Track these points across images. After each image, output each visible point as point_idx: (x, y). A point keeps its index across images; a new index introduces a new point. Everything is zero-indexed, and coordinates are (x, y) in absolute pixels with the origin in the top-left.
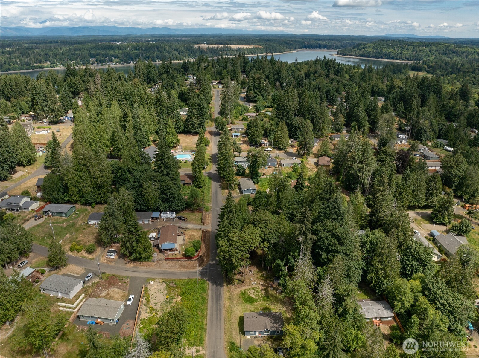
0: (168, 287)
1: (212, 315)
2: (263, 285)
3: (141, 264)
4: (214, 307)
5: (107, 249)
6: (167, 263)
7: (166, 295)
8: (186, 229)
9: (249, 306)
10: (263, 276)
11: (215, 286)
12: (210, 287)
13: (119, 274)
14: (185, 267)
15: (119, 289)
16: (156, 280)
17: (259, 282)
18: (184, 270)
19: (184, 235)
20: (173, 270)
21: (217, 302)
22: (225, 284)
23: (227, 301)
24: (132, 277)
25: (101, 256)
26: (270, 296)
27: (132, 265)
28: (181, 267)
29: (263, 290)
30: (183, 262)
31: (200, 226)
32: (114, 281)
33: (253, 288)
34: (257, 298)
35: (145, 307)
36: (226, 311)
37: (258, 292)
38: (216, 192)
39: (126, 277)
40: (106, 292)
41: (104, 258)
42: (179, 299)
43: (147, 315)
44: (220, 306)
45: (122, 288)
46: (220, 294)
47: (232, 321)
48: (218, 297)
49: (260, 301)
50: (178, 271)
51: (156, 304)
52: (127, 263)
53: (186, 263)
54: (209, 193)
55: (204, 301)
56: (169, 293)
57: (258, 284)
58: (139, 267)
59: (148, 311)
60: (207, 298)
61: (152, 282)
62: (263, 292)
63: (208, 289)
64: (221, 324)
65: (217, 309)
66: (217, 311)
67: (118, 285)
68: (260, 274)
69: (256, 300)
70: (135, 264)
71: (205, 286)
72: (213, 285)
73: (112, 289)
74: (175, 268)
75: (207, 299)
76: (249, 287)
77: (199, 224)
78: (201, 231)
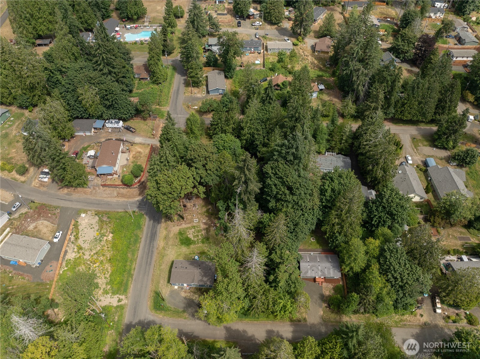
0: (101, 221)
1: (142, 258)
2: (205, 224)
3: (76, 190)
4: (146, 248)
5: (40, 170)
6: (104, 190)
7: (97, 231)
8: (132, 144)
9: (185, 250)
10: (207, 211)
11: (152, 221)
12: (146, 222)
13: (50, 204)
14: (123, 196)
15: (49, 221)
16: (88, 212)
17: (202, 219)
18: (121, 200)
19: (129, 152)
20: (109, 199)
21: (150, 242)
22: (163, 220)
23: (162, 241)
24: (62, 207)
25: (34, 179)
26: (211, 237)
27: (66, 191)
28: (119, 195)
29: (204, 229)
30: (122, 190)
31: (150, 140)
32: (44, 212)
33: (194, 227)
34: (196, 239)
35: (73, 246)
36: (158, 254)
37: (199, 232)
38: (178, 90)
39: (56, 208)
40: (34, 224)
41: (37, 181)
42: (109, 237)
43: (74, 254)
44: (153, 247)
45: (51, 220)
46: (156, 233)
47: (162, 267)
48: (153, 236)
49: (198, 243)
50: (115, 200)
51: (85, 241)
52: (60, 189)
53: (125, 191)
54: (169, 92)
55: (137, 240)
56: (101, 228)
57: (201, 221)
58: (72, 194)
59: (76, 250)
60: (141, 236)
61: (83, 215)
62: (203, 232)
63: (144, 225)
64: (149, 270)
65: (149, 251)
66: (149, 253)
67: (47, 217)
68: (204, 209)
69: (194, 242)
70: (69, 190)
71: (142, 221)
72: (150, 220)
73: (41, 221)
74: (111, 197)
75: (141, 238)
76: (189, 225)
77: (150, 137)
78: (150, 147)
